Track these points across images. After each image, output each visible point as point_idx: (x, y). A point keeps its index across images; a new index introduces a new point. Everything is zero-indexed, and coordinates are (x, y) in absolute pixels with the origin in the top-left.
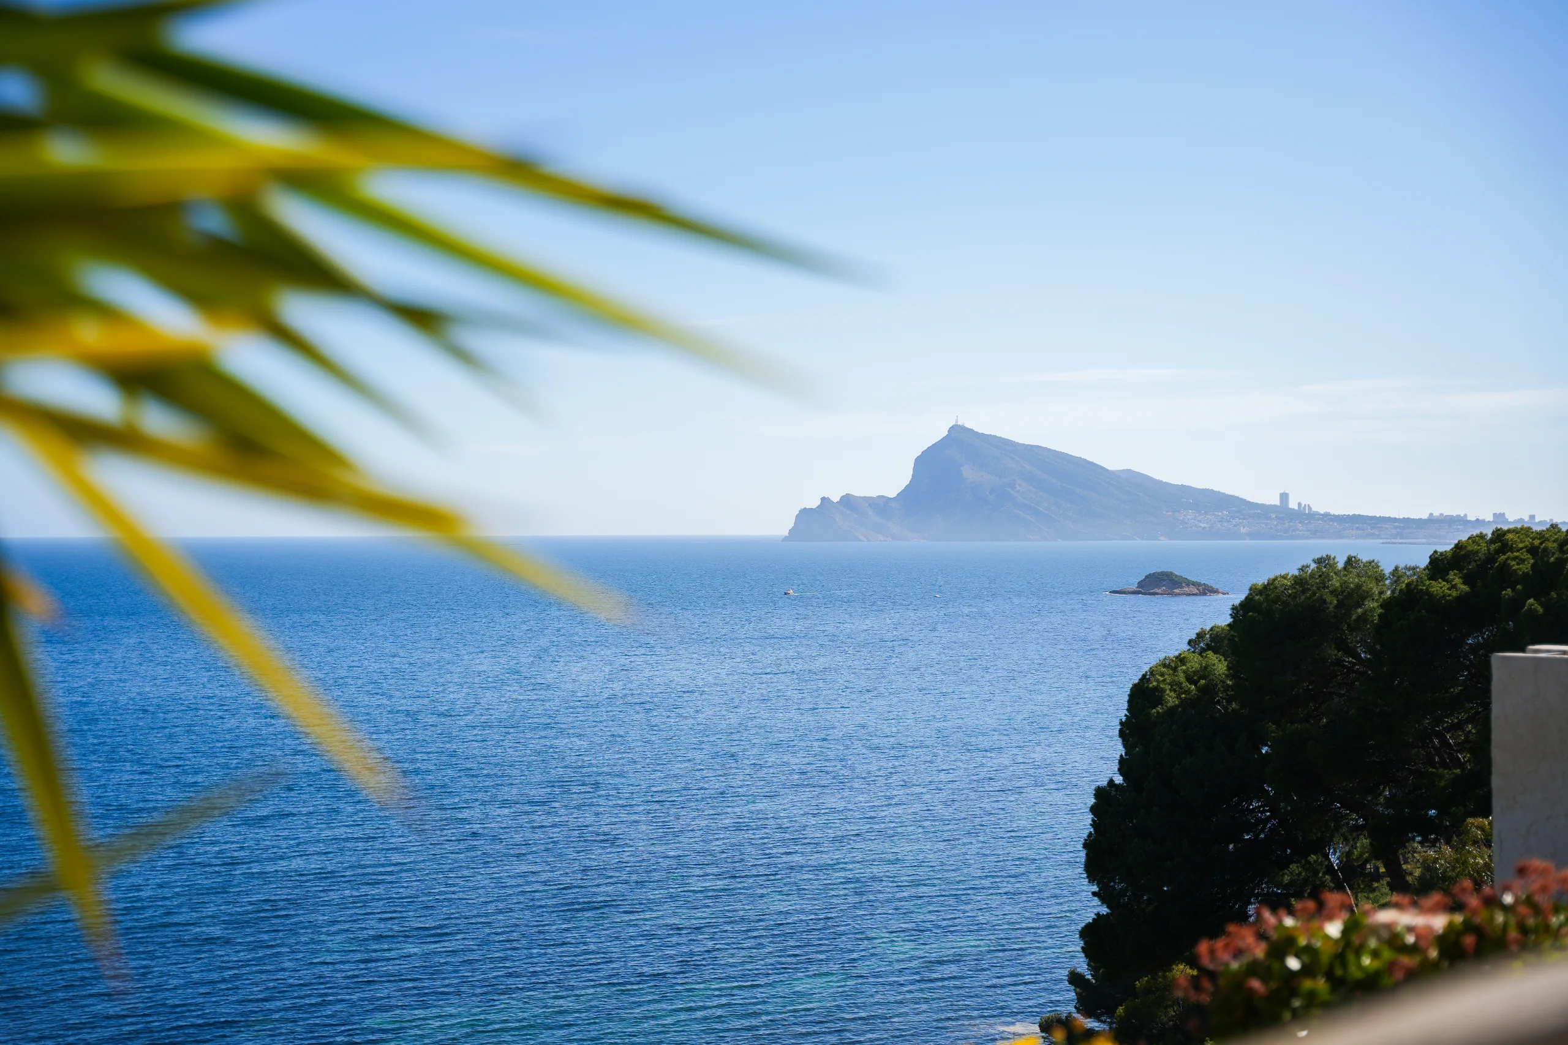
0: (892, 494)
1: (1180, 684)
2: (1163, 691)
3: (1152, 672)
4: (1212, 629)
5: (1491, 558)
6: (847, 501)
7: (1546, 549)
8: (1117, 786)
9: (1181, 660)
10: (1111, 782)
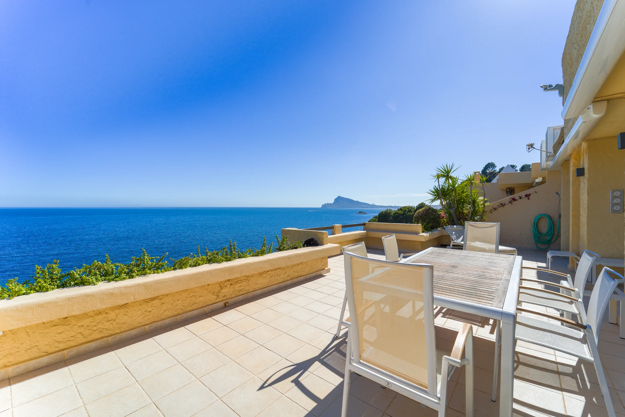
0: (332, 203)
6: (327, 204)
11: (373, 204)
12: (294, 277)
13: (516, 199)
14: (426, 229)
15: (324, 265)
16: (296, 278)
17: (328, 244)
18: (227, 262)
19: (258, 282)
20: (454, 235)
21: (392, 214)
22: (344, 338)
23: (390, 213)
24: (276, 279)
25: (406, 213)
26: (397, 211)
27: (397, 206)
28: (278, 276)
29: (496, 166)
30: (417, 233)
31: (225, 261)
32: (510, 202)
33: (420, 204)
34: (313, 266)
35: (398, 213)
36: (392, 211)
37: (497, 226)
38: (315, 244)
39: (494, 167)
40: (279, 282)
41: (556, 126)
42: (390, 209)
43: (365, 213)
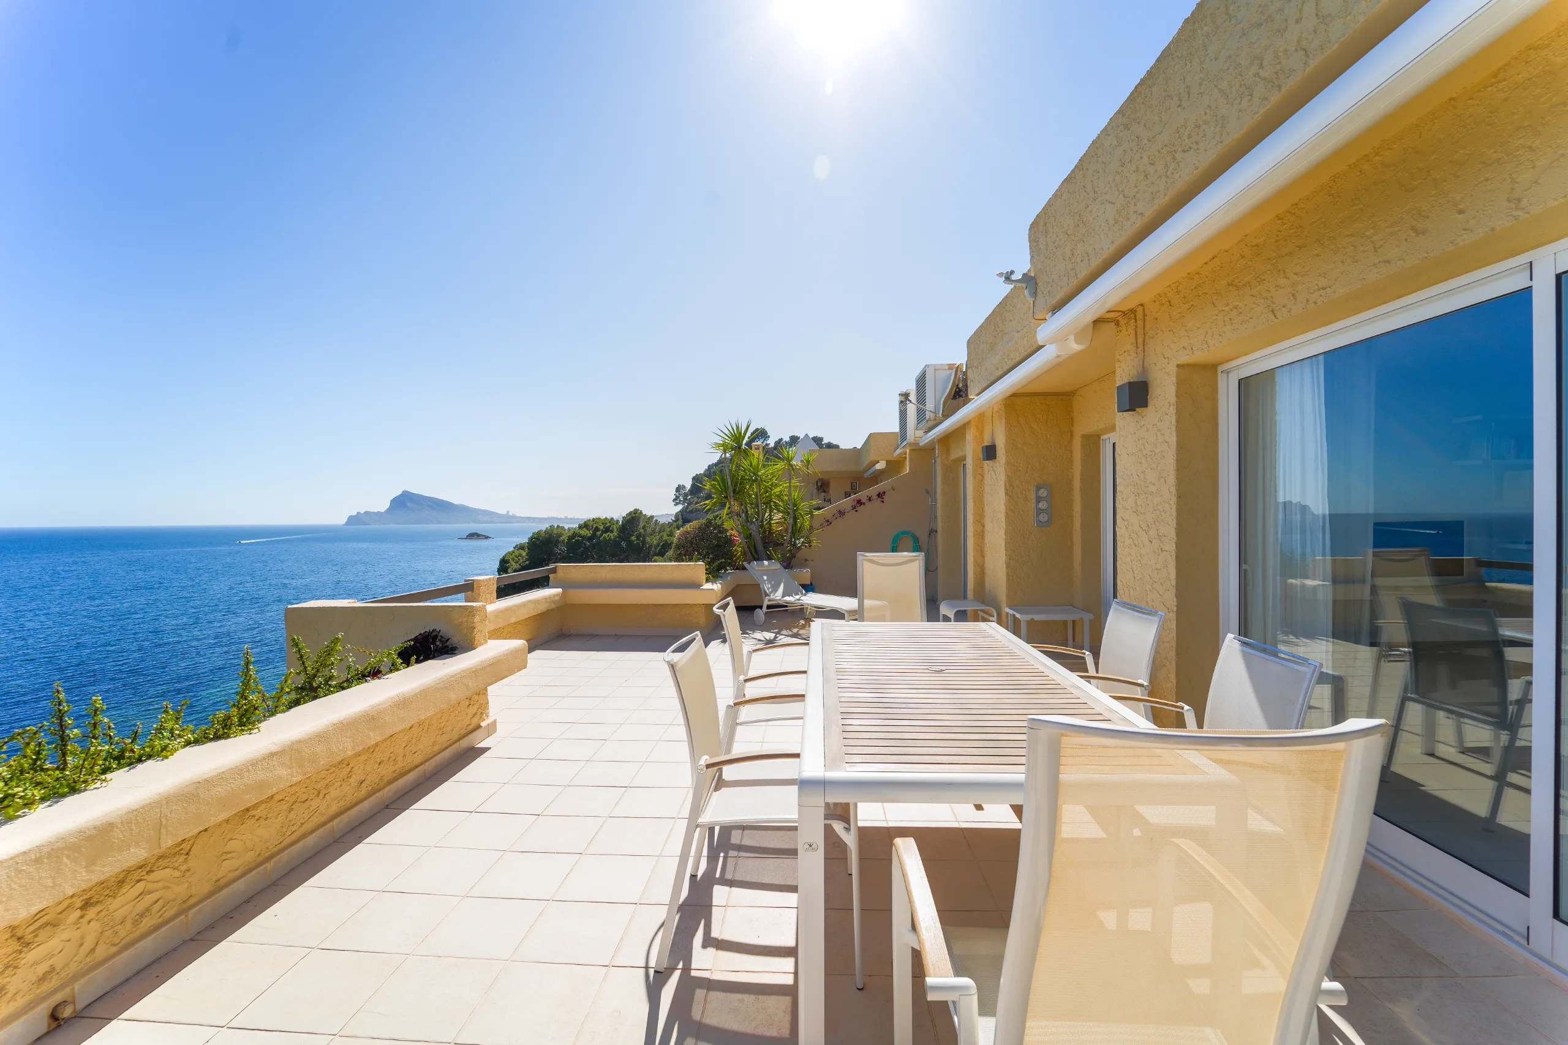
0: (382, 511)
2: (509, 558)
4: (520, 544)
6: (366, 513)
9: (512, 552)
11: (508, 512)
12: (386, 780)
13: (863, 501)
14: (714, 574)
15: (479, 714)
16: (390, 782)
17: (486, 642)
18: (56, 807)
19: (232, 845)
20: (766, 582)
21: (565, 538)
22: (680, 966)
23: (560, 535)
24: (312, 808)
25: (599, 533)
26: (577, 531)
27: (571, 519)
28: (321, 796)
29: (769, 437)
30: (697, 586)
31: (43, 799)
32: (854, 508)
33: (630, 513)
34: (443, 724)
35: (580, 536)
36: (565, 530)
37: (919, 560)
38: (443, 648)
39: (767, 437)
40: (323, 819)
41: (939, 365)
42: (558, 526)
43: (487, 538)
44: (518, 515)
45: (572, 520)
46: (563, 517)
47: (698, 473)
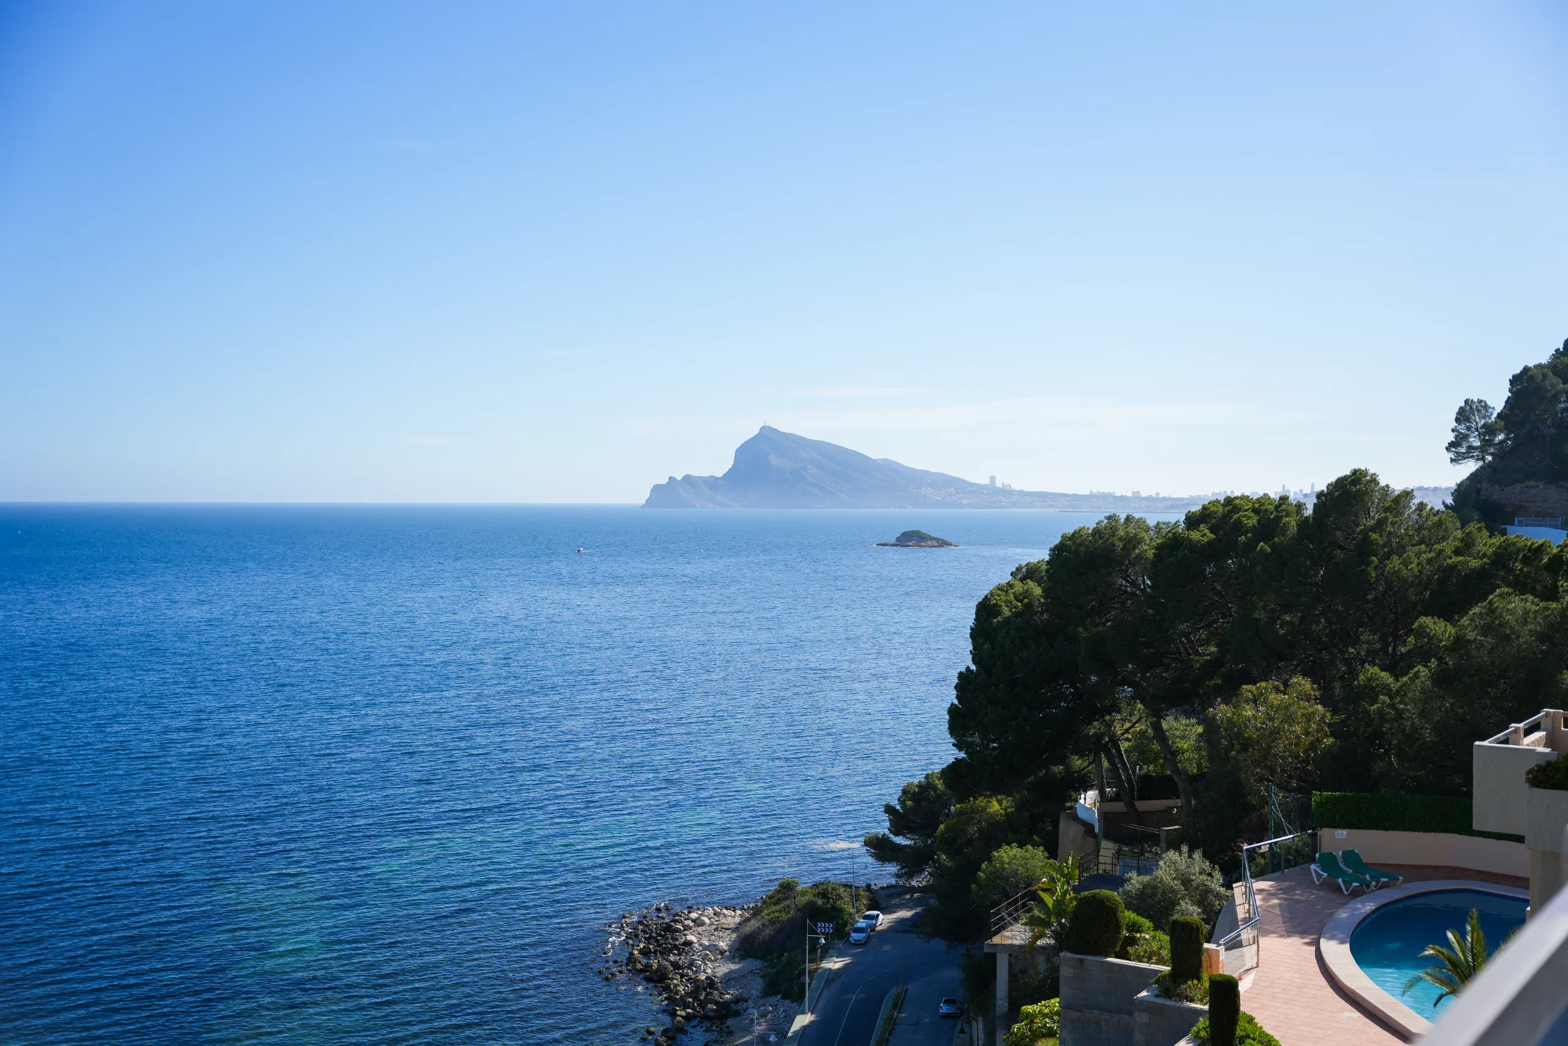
0: (720, 474)
1: (1011, 602)
2: (1000, 606)
3: (992, 594)
4: (1027, 565)
5: (1226, 516)
6: (687, 479)
7: (1266, 510)
8: (972, 671)
9: (1010, 585)
10: (968, 668)
11: (993, 479)
33: (1339, 482)
35: (1189, 544)
43: (943, 543)
44: (1016, 487)
45: (1173, 504)
46: (1130, 495)
47: (1531, 364)
